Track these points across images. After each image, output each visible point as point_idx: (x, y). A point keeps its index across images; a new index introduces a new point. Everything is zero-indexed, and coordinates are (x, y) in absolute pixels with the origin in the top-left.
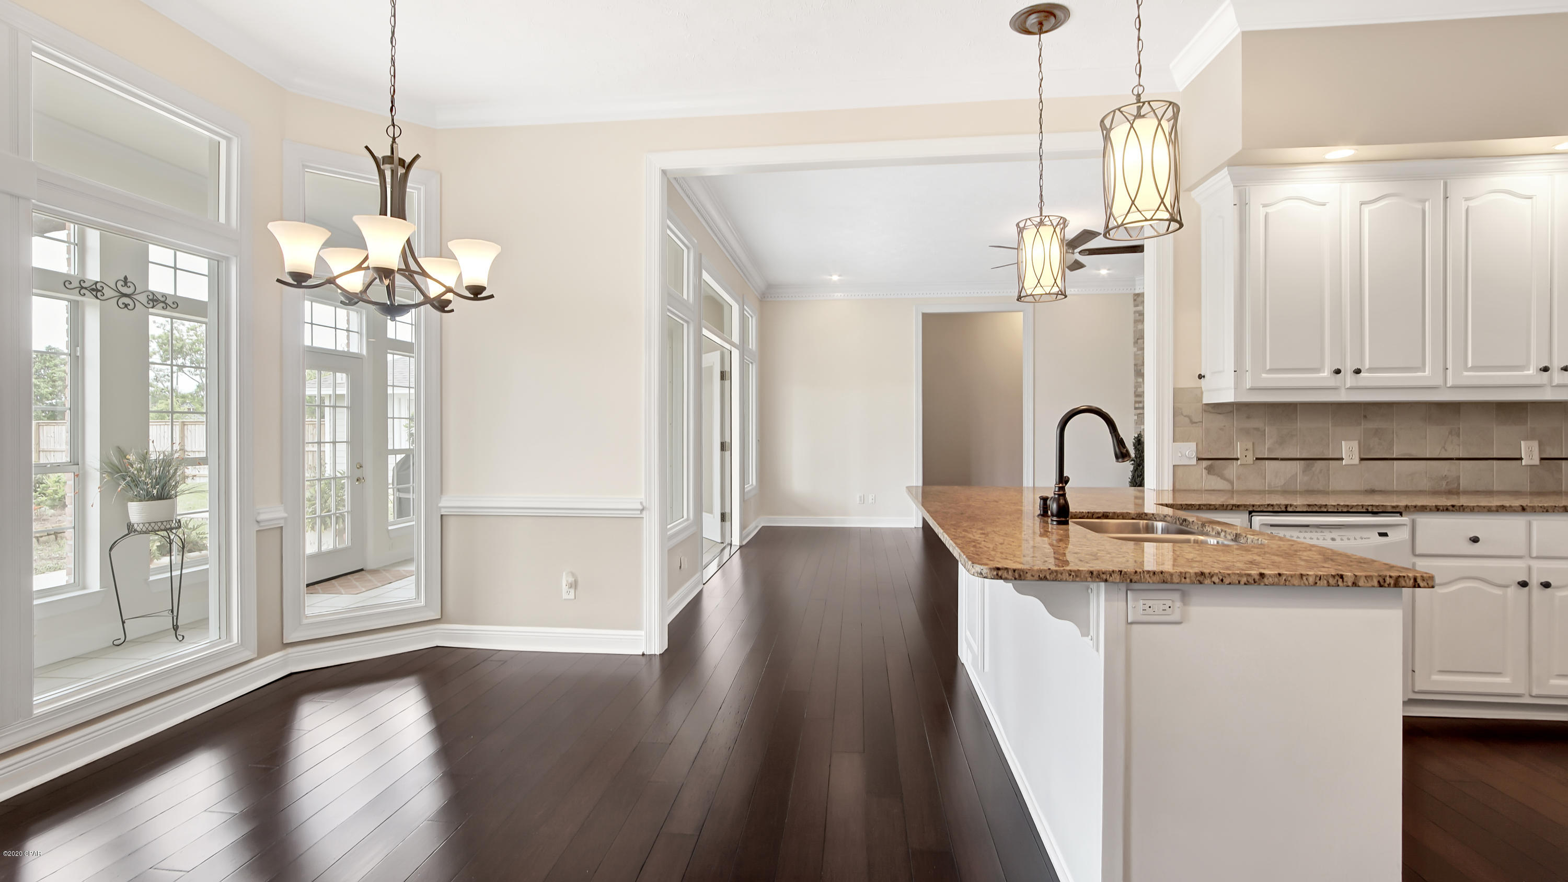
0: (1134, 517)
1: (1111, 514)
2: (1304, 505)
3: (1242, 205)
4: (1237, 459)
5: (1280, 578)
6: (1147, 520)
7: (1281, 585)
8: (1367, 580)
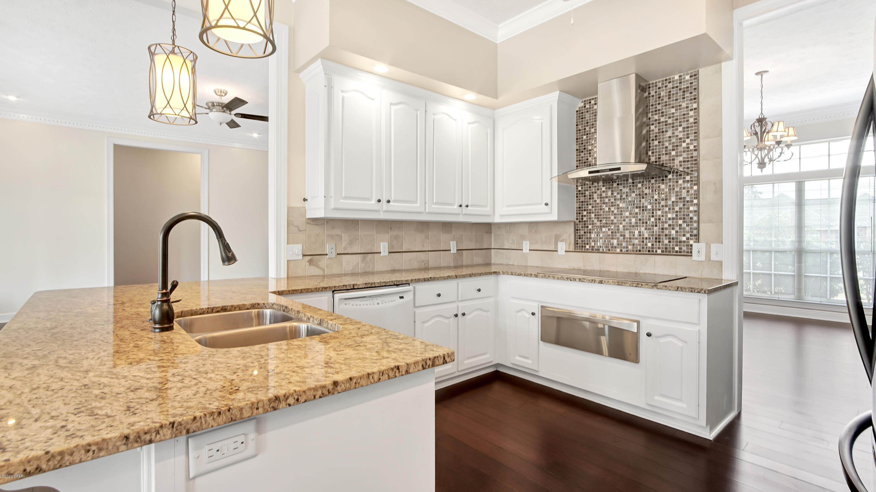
0: (249, 307)
1: (229, 308)
2: (363, 284)
3: (330, 87)
4: (327, 255)
5: (351, 382)
6: (259, 308)
7: (352, 389)
8: (415, 367)
